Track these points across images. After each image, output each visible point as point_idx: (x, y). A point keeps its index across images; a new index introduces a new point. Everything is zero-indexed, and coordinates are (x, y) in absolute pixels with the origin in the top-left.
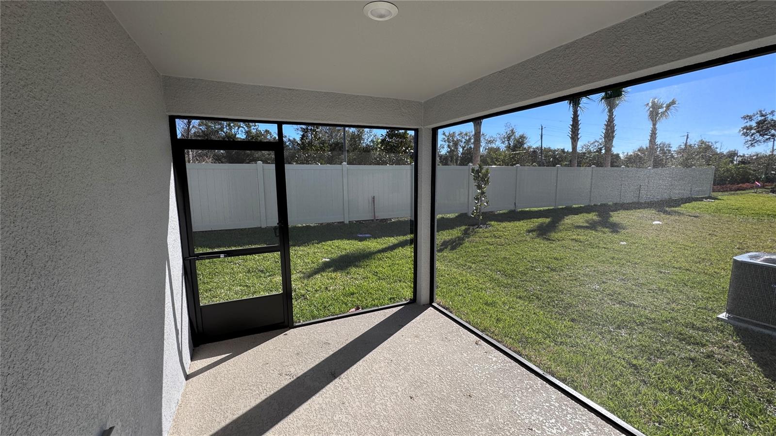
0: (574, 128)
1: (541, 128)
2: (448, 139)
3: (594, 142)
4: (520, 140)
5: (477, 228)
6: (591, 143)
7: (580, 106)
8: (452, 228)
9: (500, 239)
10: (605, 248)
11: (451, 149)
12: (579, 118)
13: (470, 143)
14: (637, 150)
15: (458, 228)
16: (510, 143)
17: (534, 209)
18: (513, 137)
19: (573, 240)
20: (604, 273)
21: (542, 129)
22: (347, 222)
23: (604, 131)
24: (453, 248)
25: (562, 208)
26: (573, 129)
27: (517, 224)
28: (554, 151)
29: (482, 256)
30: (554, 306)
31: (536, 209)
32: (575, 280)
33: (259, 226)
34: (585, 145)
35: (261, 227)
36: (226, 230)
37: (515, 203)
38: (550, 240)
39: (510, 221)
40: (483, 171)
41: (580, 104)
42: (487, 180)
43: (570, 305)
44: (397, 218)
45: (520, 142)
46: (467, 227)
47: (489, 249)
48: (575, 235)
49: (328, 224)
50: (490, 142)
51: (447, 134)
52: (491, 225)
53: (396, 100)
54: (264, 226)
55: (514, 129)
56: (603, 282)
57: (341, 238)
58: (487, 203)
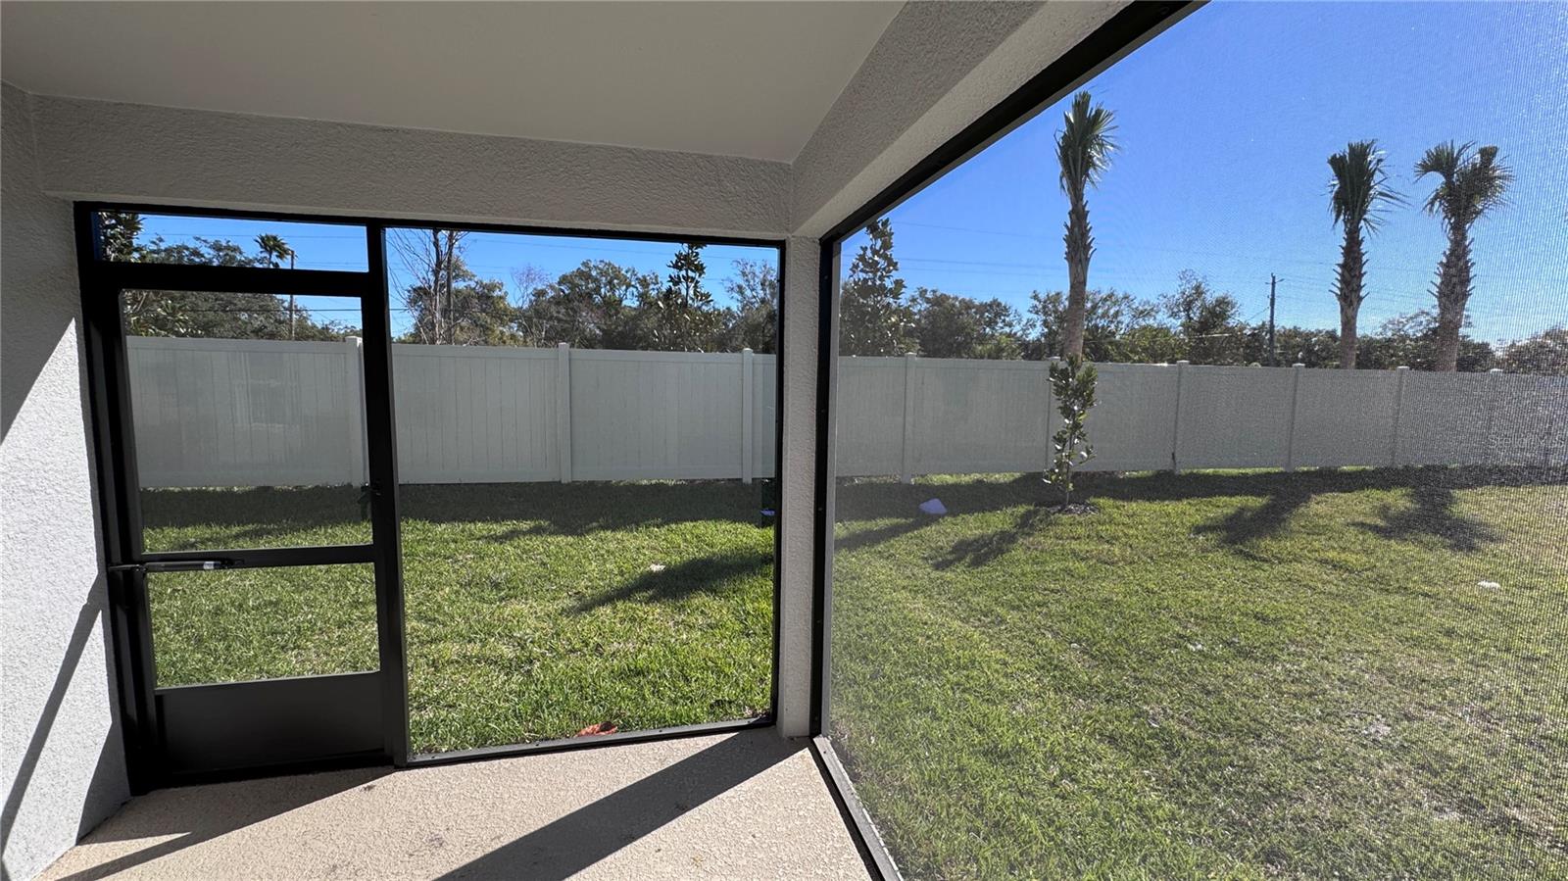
0: (1349, 271)
1: (1271, 281)
2: (1044, 307)
3: (1417, 316)
4: (1218, 308)
5: (1059, 511)
6: (1409, 316)
7: (1366, 216)
8: (994, 508)
9: (1112, 544)
10: (1426, 595)
11: (1050, 329)
12: (1364, 248)
13: (1095, 317)
14: (1542, 333)
15: (1009, 511)
16: (1192, 315)
17: (1225, 470)
18: (1198, 303)
19: (1326, 562)
20: (1416, 683)
21: (1274, 283)
22: (747, 479)
23: (1438, 281)
24: (977, 562)
25: (1307, 473)
26: (1346, 274)
27: (1170, 509)
28: (1307, 335)
29: (1045, 589)
30: (1218, 785)
31: (1235, 471)
32: (1311, 695)
33: (557, 480)
34: (1390, 322)
35: (560, 482)
36: (490, 484)
37: (1173, 454)
38: (1254, 558)
39: (1150, 499)
40: (1080, 373)
41: (1365, 212)
42: (1089, 395)
43: (1275, 792)
44: (868, 477)
45: (1218, 312)
46: (1032, 508)
47: (1069, 572)
48: (1334, 548)
49: (707, 483)
50: (1143, 314)
51: (1042, 296)
52: (1098, 509)
53: (708, 158)
54: (566, 479)
55: (1203, 286)
56: (1409, 718)
57: (717, 516)
58: (1088, 453)
